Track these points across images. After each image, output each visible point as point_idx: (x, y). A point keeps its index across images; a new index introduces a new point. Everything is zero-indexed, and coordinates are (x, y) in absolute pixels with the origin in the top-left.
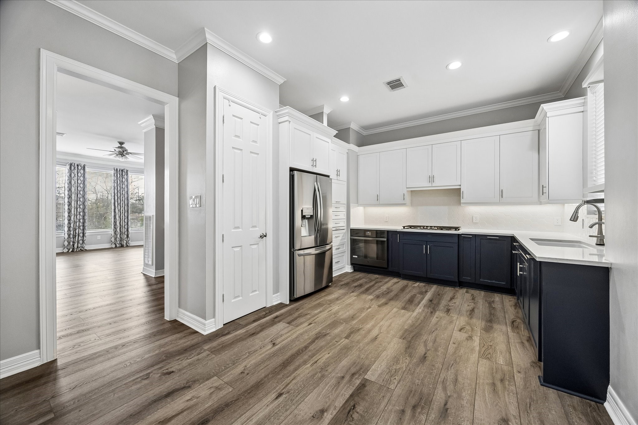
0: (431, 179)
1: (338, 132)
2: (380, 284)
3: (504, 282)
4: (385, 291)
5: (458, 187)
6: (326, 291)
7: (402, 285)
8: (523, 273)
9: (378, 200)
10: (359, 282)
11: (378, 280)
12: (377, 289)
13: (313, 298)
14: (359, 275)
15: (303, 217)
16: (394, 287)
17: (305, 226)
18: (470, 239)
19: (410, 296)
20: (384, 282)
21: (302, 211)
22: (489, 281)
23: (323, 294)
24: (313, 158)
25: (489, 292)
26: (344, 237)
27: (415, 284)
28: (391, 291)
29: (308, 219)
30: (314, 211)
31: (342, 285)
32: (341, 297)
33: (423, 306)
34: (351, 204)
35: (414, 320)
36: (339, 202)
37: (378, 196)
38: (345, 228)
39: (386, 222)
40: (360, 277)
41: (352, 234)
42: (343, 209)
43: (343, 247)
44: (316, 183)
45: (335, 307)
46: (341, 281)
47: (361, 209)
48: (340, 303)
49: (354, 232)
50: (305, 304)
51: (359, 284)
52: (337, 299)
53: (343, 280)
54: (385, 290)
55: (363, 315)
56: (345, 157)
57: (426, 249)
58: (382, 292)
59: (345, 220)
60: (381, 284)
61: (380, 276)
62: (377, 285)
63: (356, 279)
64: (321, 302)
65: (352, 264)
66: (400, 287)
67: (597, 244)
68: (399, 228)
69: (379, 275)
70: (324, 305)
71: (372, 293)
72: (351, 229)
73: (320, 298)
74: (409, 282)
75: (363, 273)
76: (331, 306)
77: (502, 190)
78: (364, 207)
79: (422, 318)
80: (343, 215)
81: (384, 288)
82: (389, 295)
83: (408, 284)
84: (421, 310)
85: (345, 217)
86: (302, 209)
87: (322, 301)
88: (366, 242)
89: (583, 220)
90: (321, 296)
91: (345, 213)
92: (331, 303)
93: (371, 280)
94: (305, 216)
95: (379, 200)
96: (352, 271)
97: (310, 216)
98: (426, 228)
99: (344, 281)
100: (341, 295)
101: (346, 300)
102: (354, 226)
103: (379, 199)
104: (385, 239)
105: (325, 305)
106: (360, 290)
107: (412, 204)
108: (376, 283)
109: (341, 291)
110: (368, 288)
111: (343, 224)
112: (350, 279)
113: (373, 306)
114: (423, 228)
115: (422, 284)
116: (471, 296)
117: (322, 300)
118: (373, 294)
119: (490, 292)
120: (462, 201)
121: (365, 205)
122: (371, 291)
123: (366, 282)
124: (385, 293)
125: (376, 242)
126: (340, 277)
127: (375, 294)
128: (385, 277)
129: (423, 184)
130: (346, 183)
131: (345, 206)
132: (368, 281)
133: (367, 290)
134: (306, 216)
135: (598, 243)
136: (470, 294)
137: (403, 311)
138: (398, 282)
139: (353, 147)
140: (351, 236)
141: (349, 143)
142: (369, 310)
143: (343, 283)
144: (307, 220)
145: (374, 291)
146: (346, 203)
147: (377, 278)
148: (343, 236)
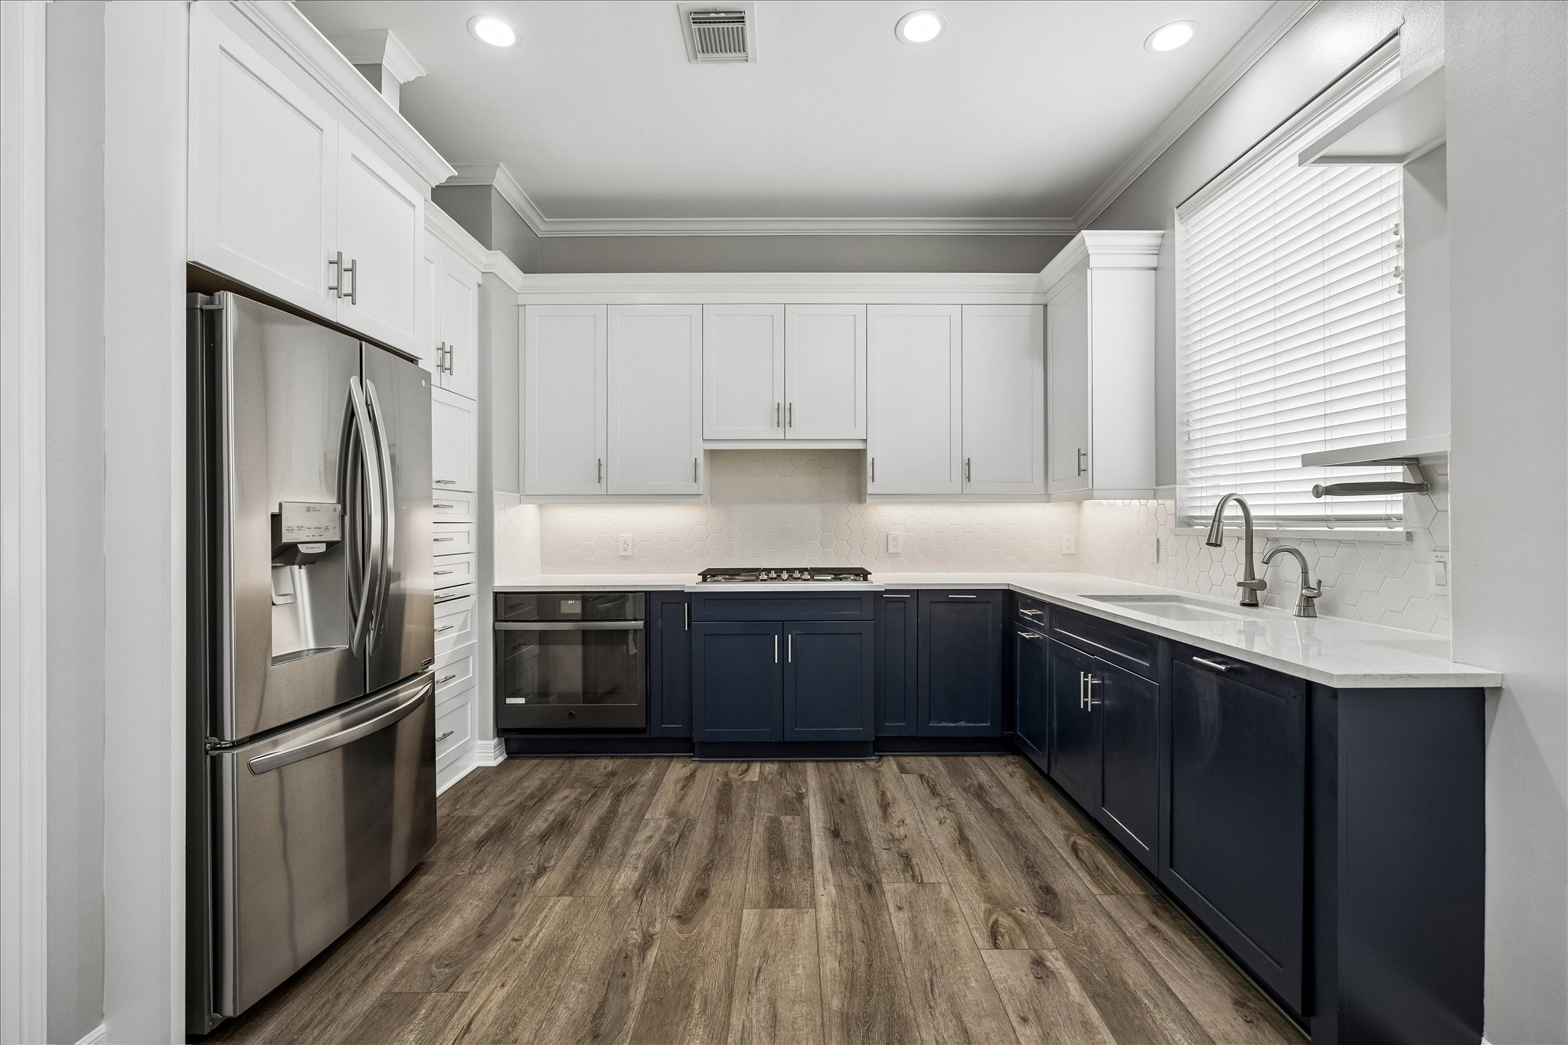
0: (783, 415)
1: (457, 174)
2: (636, 799)
3: (986, 723)
4: (669, 831)
5: (859, 446)
6: (407, 903)
7: (711, 784)
8: (1103, 702)
9: (600, 478)
10: (549, 808)
11: (620, 782)
12: (634, 830)
13: (346, 973)
14: (539, 772)
15: (284, 553)
16: (688, 800)
17: (289, 600)
18: (901, 605)
19: (761, 829)
20: (643, 788)
21: (276, 519)
22: (952, 725)
23: (396, 925)
24: (339, 254)
25: (950, 756)
26: (465, 628)
27: (750, 772)
28: (690, 825)
29: (310, 561)
30: (347, 518)
31: (480, 844)
32: (497, 918)
33: (828, 864)
34: (495, 493)
35: (839, 947)
36: (446, 482)
37: (600, 464)
38: (472, 589)
39: (626, 558)
40: (544, 784)
41: (501, 611)
42: (464, 513)
43: (466, 671)
44: (354, 381)
45: (484, 994)
46: (473, 821)
47: (529, 512)
48: (500, 962)
49: (507, 604)
50: (304, 1028)
51: (551, 818)
52: (482, 935)
53: (476, 812)
54: (664, 824)
55: (638, 995)
56: (472, 298)
57: (783, 648)
58: (657, 837)
59: (472, 559)
60: (640, 799)
61: (619, 762)
62: (623, 808)
63: (531, 796)
64: (395, 983)
65: (501, 732)
66: (709, 798)
67: (1243, 604)
68: (688, 580)
69: (612, 757)
70: (418, 999)
71: (624, 855)
72: (496, 594)
73: (385, 957)
74: (725, 765)
75: (547, 762)
76: (465, 995)
77: (969, 459)
78: (541, 507)
79: (857, 927)
80: (463, 538)
81: (657, 815)
82: (693, 848)
83: (726, 775)
84: (833, 890)
85: (472, 547)
86: (276, 511)
87: (402, 974)
88: (544, 638)
89: (1158, 540)
90: (389, 944)
91: (472, 528)
92: (455, 977)
93: (593, 791)
94: (293, 547)
95: (603, 480)
96: (501, 759)
97: (322, 548)
98: (774, 576)
99: (479, 817)
100: (493, 907)
101: (529, 928)
102: (506, 579)
103: (603, 475)
104: (640, 624)
105: (429, 1001)
106: (568, 853)
107: (715, 498)
108: (617, 799)
109: (489, 881)
110: (597, 829)
111: (463, 573)
112: (506, 800)
113: (658, 927)
114: (766, 577)
115: (771, 768)
116: (922, 783)
117: (398, 968)
118: (630, 859)
119: (954, 755)
120: (871, 488)
121: (546, 499)
122: (615, 843)
123: (578, 804)
124: (673, 839)
125: (579, 637)
126: (456, 801)
127: (639, 856)
128: (637, 760)
129: (759, 432)
130: (473, 407)
131: (473, 499)
132: (585, 794)
133: (598, 840)
134: (303, 549)
135: (1247, 601)
136: (914, 773)
137: (780, 914)
138: (692, 776)
139: (502, 265)
140: (496, 619)
141: (489, 248)
142: (652, 955)
143: (478, 831)
144: (303, 571)
145: (627, 842)
146: (474, 487)
147: (613, 774)
148: (464, 626)
